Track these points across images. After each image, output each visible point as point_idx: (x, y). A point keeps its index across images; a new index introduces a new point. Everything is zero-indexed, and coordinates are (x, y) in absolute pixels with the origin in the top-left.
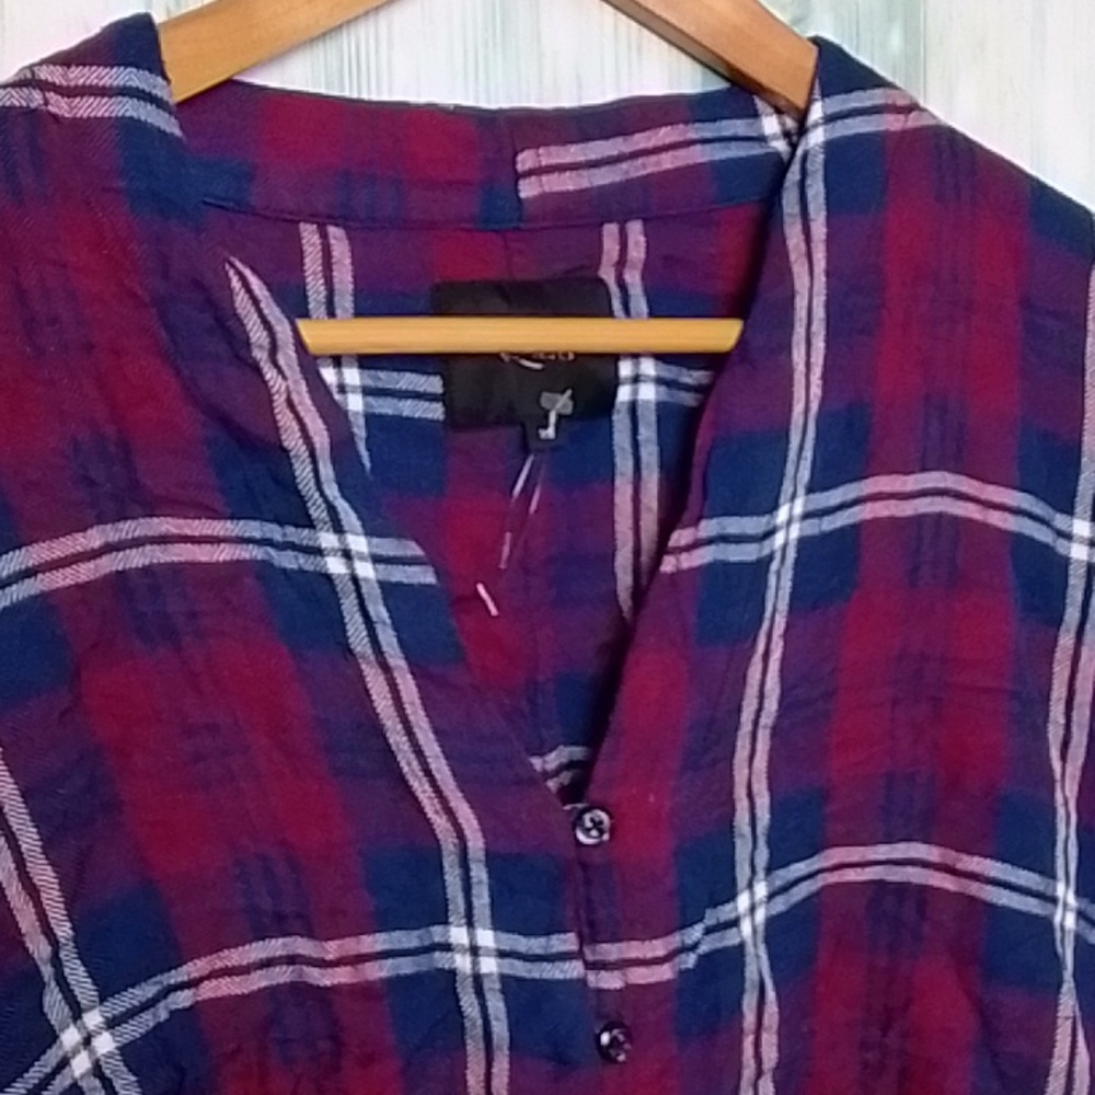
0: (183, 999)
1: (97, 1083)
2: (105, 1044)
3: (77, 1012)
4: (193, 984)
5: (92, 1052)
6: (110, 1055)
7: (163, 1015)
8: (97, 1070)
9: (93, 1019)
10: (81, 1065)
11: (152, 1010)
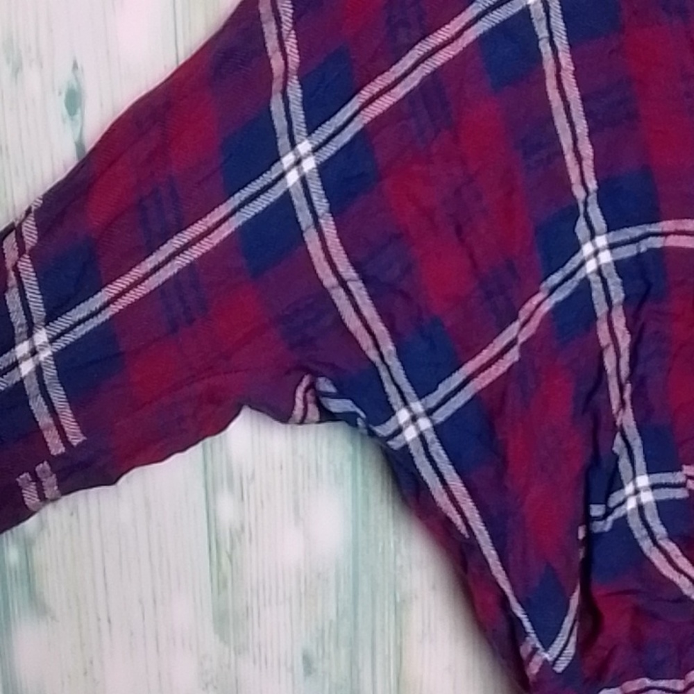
0: (657, 243)
1: (598, 278)
2: (606, 257)
3: (593, 235)
4: (665, 234)
5: (598, 260)
6: (607, 264)
7: (643, 249)
8: (599, 271)
9: (601, 241)
10: (591, 266)
11: (637, 244)
